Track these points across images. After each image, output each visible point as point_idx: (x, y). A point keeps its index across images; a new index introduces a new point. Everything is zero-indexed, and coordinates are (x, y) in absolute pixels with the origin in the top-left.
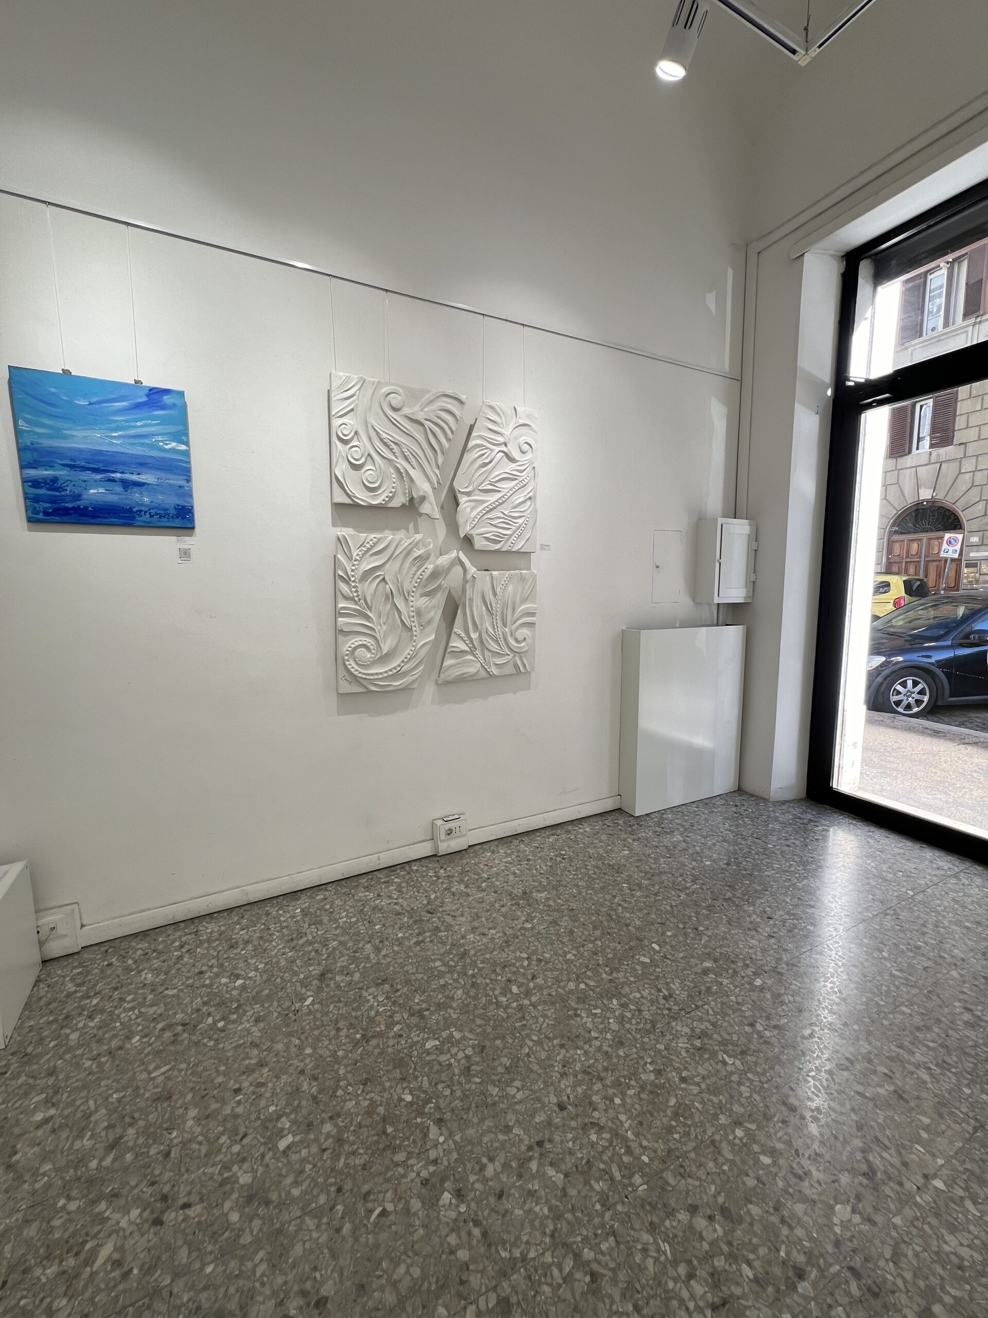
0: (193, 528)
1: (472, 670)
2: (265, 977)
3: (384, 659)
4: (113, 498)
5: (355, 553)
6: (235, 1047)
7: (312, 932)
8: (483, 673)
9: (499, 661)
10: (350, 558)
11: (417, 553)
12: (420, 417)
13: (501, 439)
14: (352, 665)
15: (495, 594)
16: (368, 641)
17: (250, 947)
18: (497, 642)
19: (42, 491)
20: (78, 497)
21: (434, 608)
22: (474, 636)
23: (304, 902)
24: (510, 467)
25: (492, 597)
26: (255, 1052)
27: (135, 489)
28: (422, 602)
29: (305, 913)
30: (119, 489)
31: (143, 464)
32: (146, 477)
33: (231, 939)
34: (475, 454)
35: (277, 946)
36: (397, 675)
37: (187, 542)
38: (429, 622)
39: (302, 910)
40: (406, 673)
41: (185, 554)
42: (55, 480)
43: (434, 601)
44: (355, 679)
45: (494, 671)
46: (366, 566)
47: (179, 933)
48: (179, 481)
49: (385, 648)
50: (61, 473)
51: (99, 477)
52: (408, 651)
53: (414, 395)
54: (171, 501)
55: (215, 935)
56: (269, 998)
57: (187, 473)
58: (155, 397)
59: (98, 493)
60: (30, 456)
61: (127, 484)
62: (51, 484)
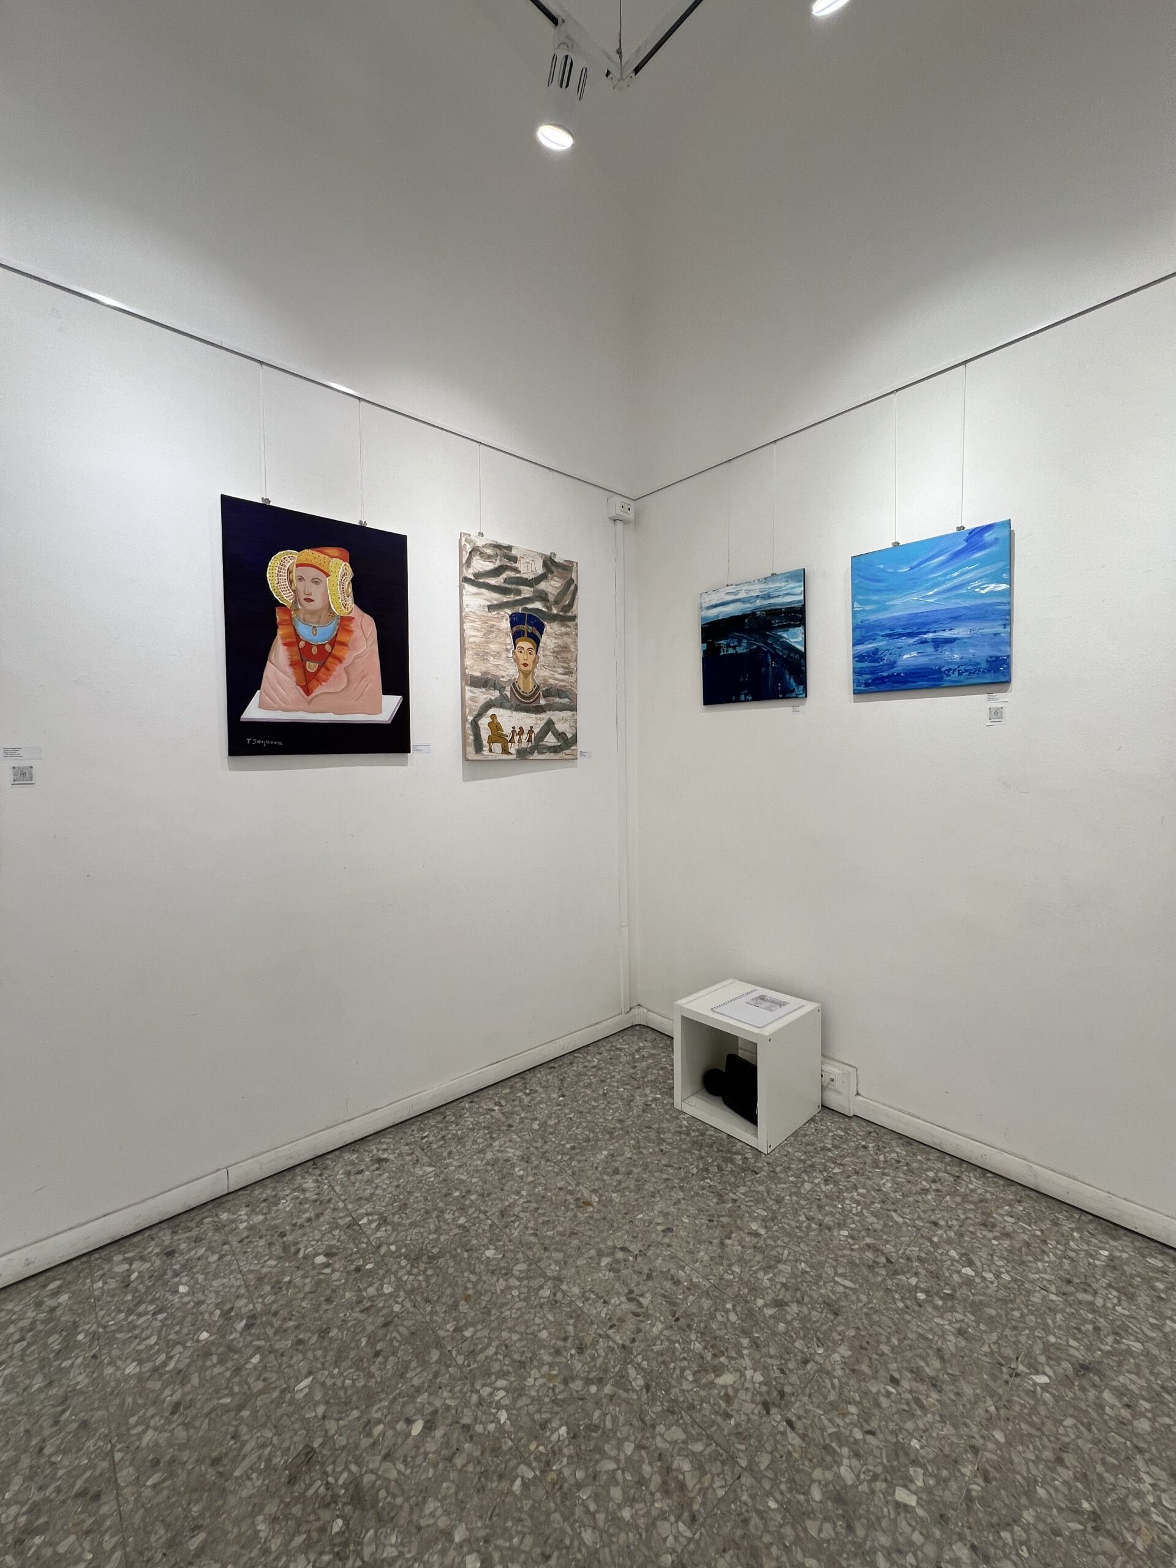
0: (1008, 682)
2: (1002, 1294)
4: (923, 661)
6: (921, 1336)
7: (1107, 1298)
17: (1006, 1243)
19: (866, 664)
20: (892, 664)
23: (1124, 1250)
26: (937, 1364)
27: (947, 647)
29: (1113, 1264)
30: (930, 649)
31: (956, 618)
33: (989, 1215)
35: (1041, 1271)
37: (1001, 699)
39: (1111, 1258)
41: (996, 714)
42: (876, 651)
47: (939, 1165)
48: (991, 628)
50: (881, 644)
51: (912, 641)
55: (975, 1197)
56: (990, 1320)
57: (1006, 618)
58: (975, 538)
59: (910, 657)
60: (862, 632)
61: (938, 643)
62: (874, 655)
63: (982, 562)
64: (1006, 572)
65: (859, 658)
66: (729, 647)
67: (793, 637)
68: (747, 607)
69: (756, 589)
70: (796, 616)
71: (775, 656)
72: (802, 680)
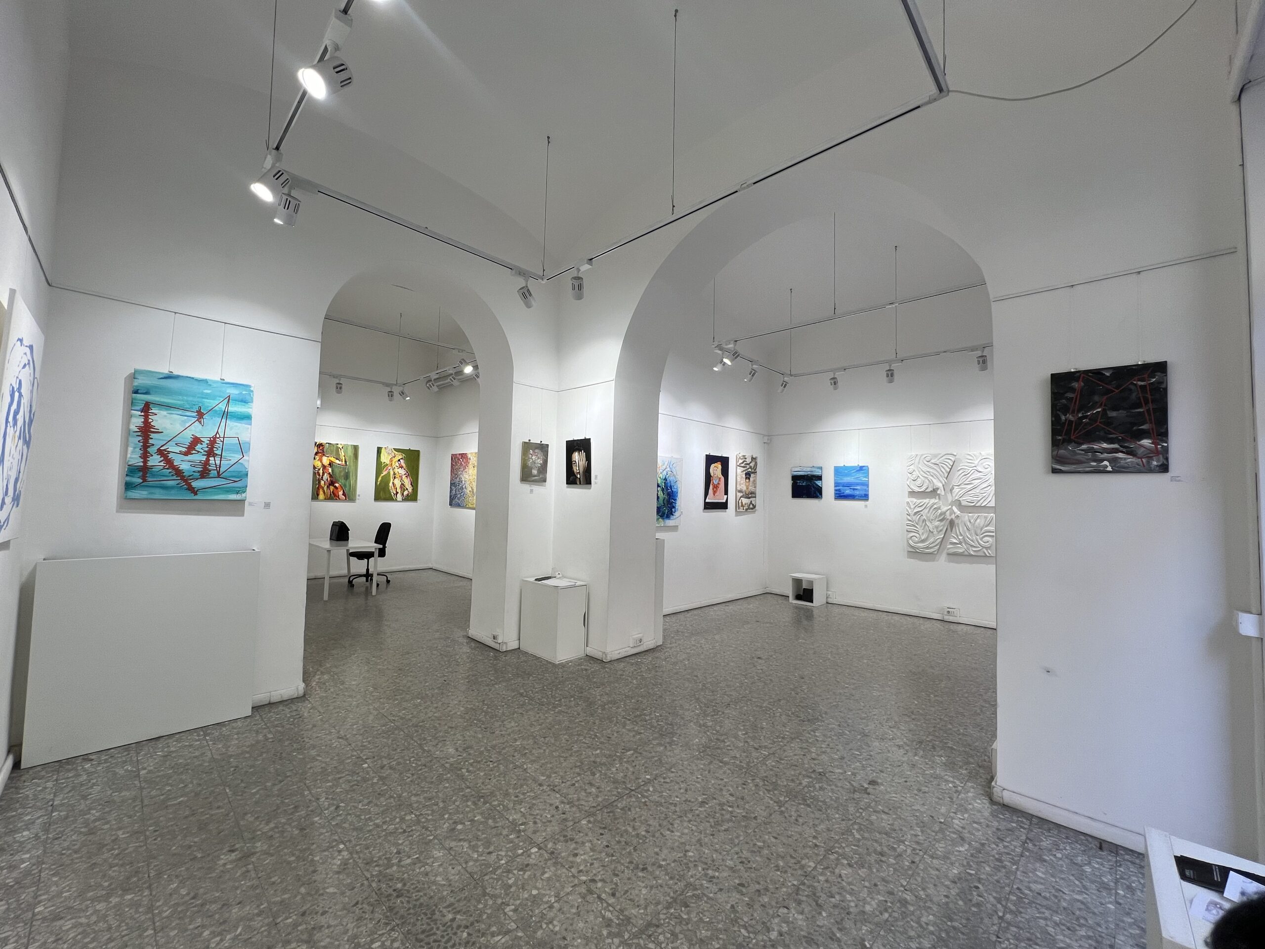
0: (868, 500)
1: (961, 551)
3: (923, 541)
4: (850, 493)
5: (912, 507)
8: (966, 553)
9: (974, 549)
10: (910, 508)
11: (935, 506)
12: (937, 462)
13: (973, 465)
14: (910, 542)
15: (970, 522)
16: (917, 535)
18: (972, 541)
19: (837, 492)
20: (843, 493)
21: (944, 526)
22: (960, 537)
24: (979, 475)
25: (968, 523)
27: (857, 491)
28: (937, 523)
30: (851, 491)
31: (858, 484)
32: (858, 487)
34: (961, 472)
36: (927, 548)
37: (867, 503)
38: (941, 531)
40: (931, 548)
41: (866, 506)
43: (942, 523)
44: (912, 547)
45: (972, 553)
46: (915, 511)
48: (865, 488)
49: (923, 538)
50: (841, 488)
51: (847, 488)
52: (932, 540)
53: (935, 456)
54: (863, 493)
57: (868, 486)
58: (861, 469)
59: (848, 492)
60: (837, 484)
61: (854, 489)
62: (839, 490)
63: (864, 473)
64: (867, 477)
65: (836, 490)
66: (800, 483)
67: (819, 483)
68: (806, 474)
69: (809, 469)
70: (820, 478)
71: (814, 487)
72: (821, 494)
